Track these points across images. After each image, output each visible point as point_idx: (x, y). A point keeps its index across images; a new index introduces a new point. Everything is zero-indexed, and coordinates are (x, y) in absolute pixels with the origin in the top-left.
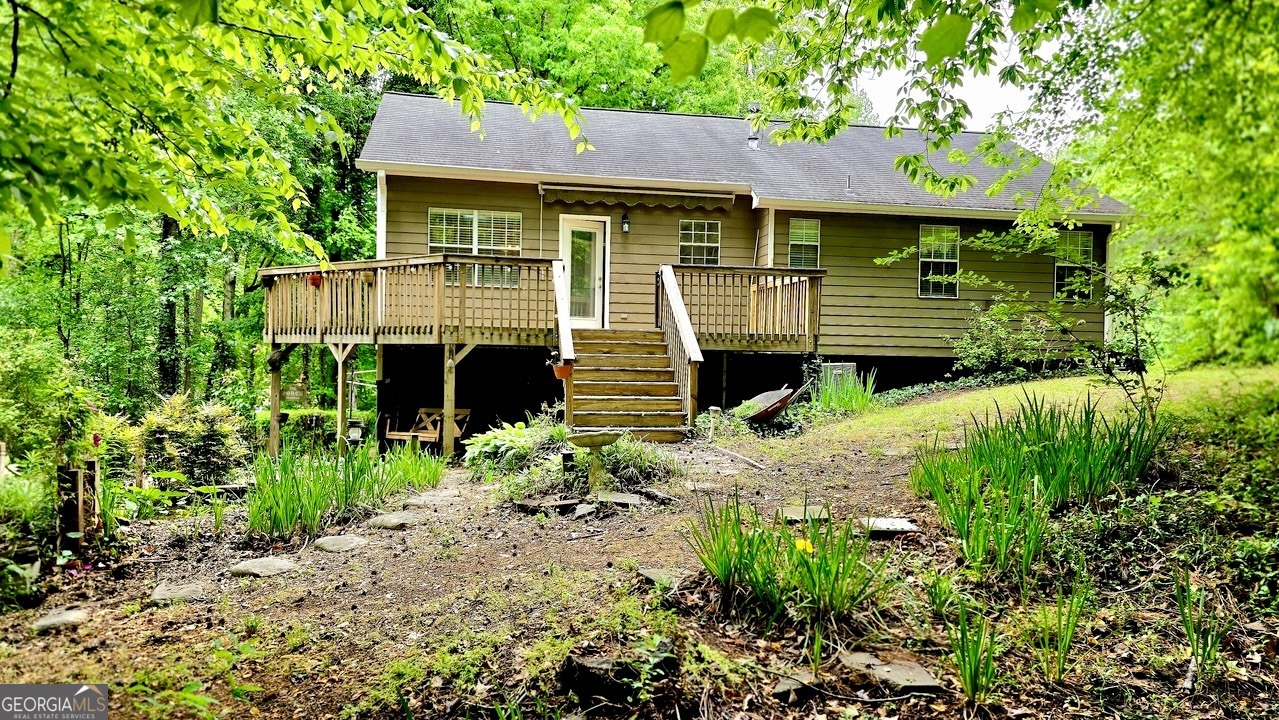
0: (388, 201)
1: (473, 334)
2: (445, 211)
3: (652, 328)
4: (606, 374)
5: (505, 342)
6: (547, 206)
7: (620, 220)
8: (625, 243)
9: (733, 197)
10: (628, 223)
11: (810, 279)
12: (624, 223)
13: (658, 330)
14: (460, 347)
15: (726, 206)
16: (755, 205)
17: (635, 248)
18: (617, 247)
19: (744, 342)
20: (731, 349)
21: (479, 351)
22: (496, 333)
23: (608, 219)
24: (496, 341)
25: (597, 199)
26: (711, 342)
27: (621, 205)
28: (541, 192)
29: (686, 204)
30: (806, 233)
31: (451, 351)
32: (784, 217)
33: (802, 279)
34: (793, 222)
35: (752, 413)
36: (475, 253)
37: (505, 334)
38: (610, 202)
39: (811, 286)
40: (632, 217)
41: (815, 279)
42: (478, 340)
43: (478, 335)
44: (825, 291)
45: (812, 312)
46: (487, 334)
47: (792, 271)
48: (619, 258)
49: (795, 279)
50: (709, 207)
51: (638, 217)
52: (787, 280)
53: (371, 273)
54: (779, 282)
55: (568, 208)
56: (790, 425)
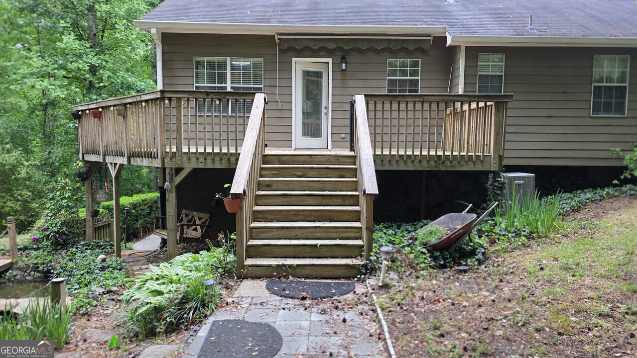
0: (163, 53)
1: (189, 159)
2: (206, 59)
3: (347, 152)
4: (294, 198)
5: (218, 166)
6: (283, 52)
7: (339, 60)
8: (344, 79)
9: (431, 38)
10: (346, 63)
11: (496, 103)
12: (342, 63)
13: (352, 153)
14: (178, 170)
15: (425, 47)
16: (449, 43)
17: (351, 83)
18: (337, 82)
19: (432, 163)
20: (420, 169)
21: (195, 171)
22: (209, 158)
23: (330, 60)
24: (209, 165)
25: (320, 45)
26: (401, 163)
27: (339, 49)
28: (277, 41)
29: (392, 46)
30: (493, 66)
31: (171, 174)
32: (474, 53)
33: (488, 104)
34: (482, 56)
35: (433, 240)
36: (229, 89)
37: (217, 159)
38: (331, 46)
39: (497, 111)
40: (349, 59)
41: (501, 104)
42: (194, 165)
43: (194, 160)
44: (510, 113)
45: (497, 134)
46: (202, 159)
47: (479, 96)
48: (339, 91)
49: (482, 104)
50: (411, 47)
51: (354, 58)
52: (474, 106)
53: (122, 108)
54: (466, 107)
55: (300, 53)
56: (473, 253)
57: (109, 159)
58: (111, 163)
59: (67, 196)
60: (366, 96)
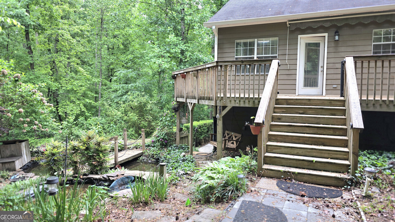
0: (218, 39)
1: (230, 101)
2: (242, 41)
3: (338, 98)
4: (296, 128)
5: (247, 105)
6: (292, 32)
7: (333, 34)
8: (336, 47)
10: (339, 35)
12: (335, 35)
13: (342, 98)
14: (224, 107)
17: (343, 49)
18: (332, 50)
21: (234, 108)
22: (242, 101)
23: (326, 35)
24: (242, 105)
25: (319, 25)
26: (384, 106)
27: (334, 26)
28: (288, 26)
29: (378, 20)
31: (220, 110)
36: (255, 58)
37: (247, 101)
38: (327, 25)
40: (341, 32)
42: (233, 104)
43: (233, 102)
46: (238, 101)
48: (332, 55)
51: (345, 32)
53: (196, 72)
55: (303, 32)
57: (188, 101)
58: (190, 103)
59: (168, 120)
60: (354, 57)
